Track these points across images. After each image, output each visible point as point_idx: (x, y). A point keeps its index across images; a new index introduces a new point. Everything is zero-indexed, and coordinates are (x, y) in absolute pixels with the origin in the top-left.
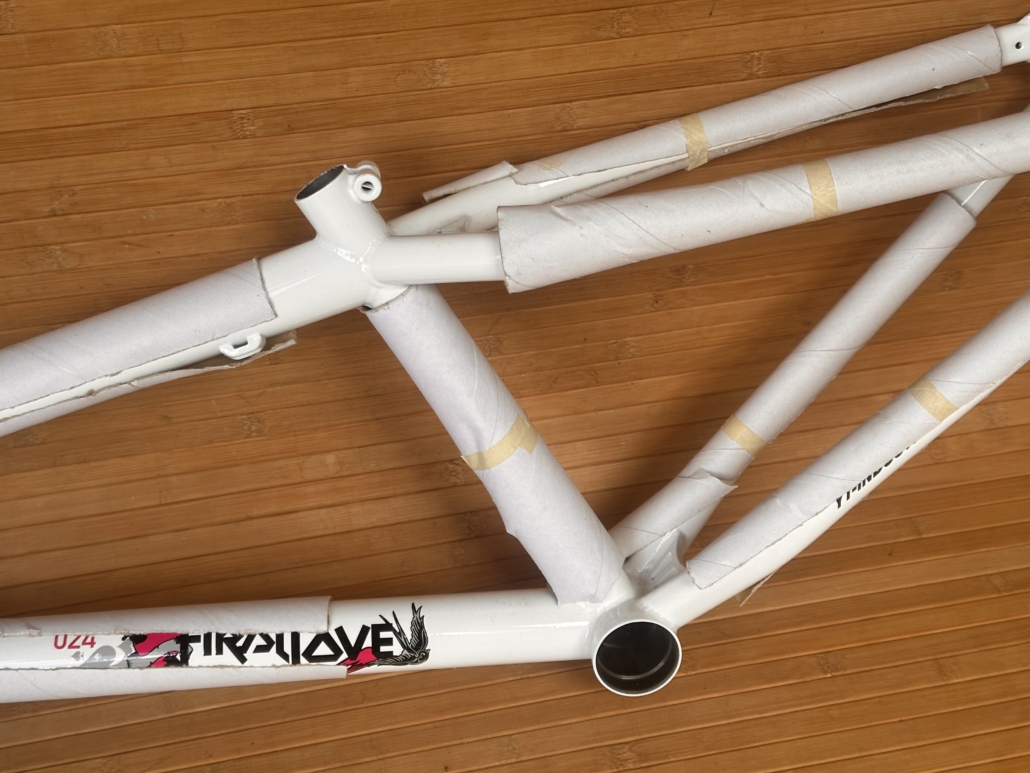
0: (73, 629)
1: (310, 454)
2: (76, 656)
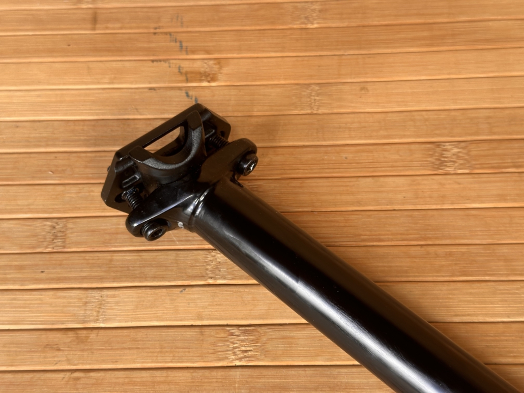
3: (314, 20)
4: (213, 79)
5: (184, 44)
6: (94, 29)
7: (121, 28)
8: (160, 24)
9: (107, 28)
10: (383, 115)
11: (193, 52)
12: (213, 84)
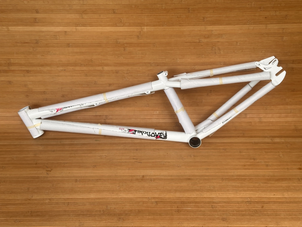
0: (122, 127)
1: (155, 111)
2: (122, 131)
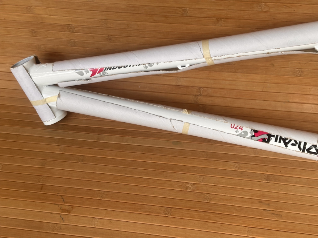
0: (237, 123)
2: (236, 132)
3: (104, 197)
4: (69, 213)
5: (64, 200)
6: (41, 192)
7: (48, 192)
8: (60, 192)
9: (44, 192)
10: (113, 231)
11: (66, 203)
12: (69, 214)
